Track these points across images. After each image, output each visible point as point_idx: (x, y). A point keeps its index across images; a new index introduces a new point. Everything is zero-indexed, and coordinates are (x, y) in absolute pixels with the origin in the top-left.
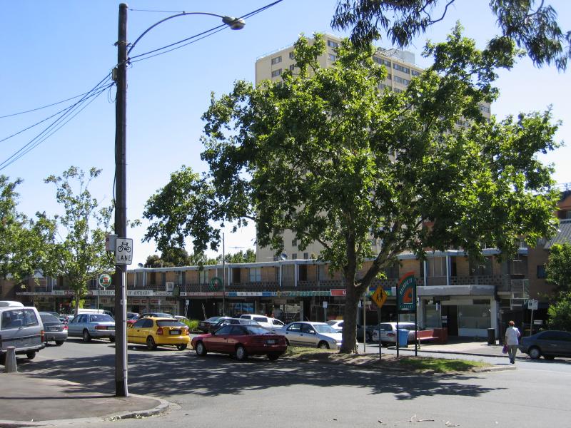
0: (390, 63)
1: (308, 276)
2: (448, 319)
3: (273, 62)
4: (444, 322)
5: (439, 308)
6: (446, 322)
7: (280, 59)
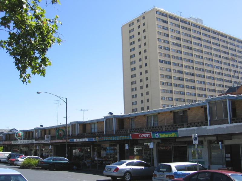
0: (190, 23)
1: (124, 126)
2: (231, 157)
3: (130, 25)
4: (227, 159)
5: (222, 147)
6: (229, 159)
7: (133, 23)
